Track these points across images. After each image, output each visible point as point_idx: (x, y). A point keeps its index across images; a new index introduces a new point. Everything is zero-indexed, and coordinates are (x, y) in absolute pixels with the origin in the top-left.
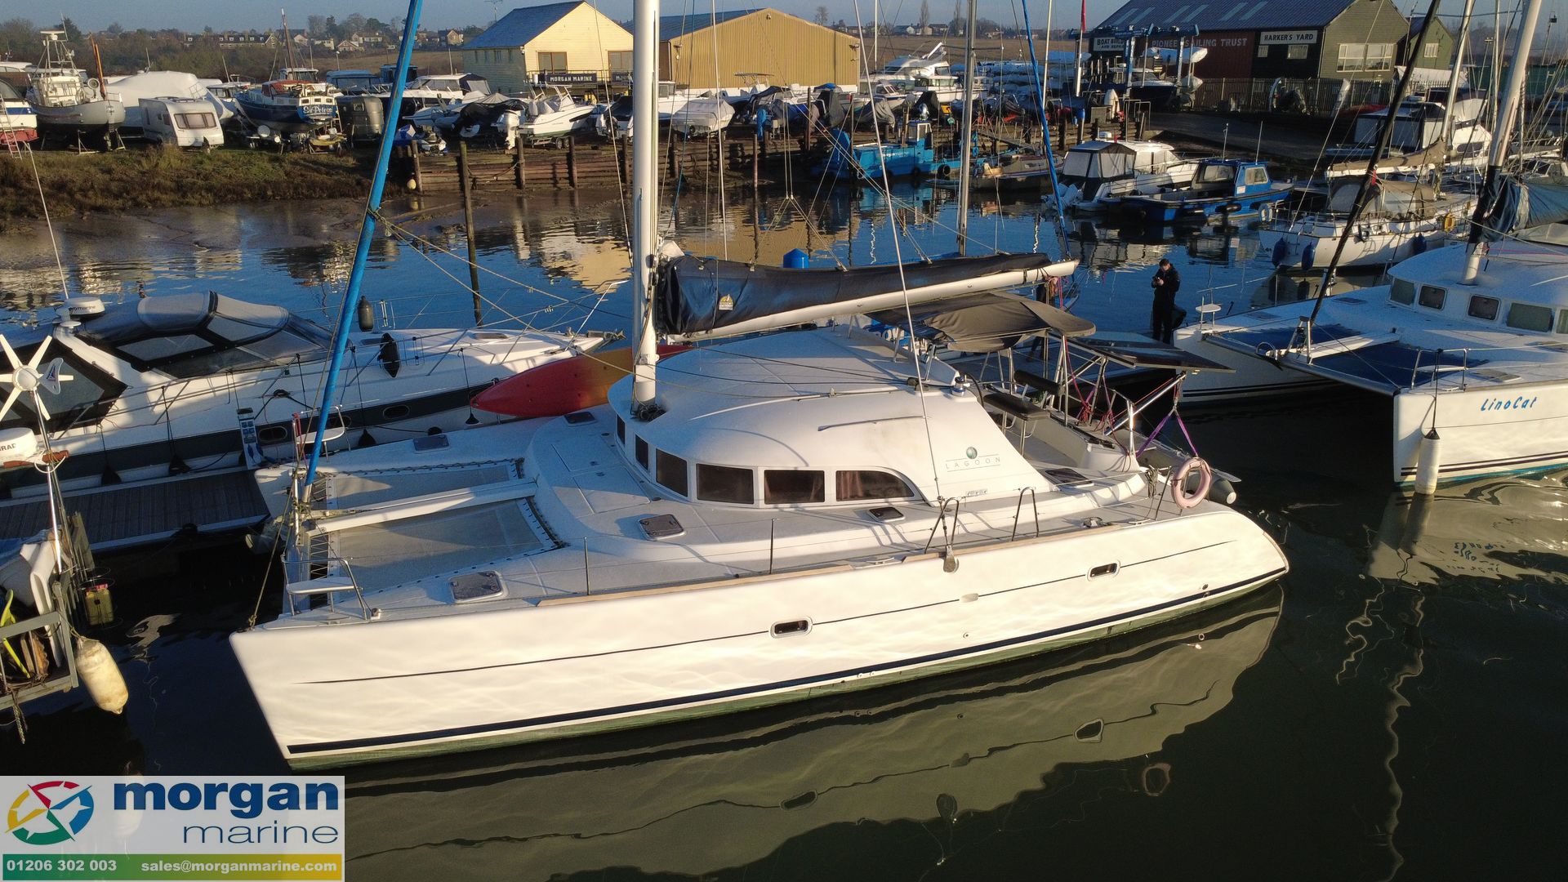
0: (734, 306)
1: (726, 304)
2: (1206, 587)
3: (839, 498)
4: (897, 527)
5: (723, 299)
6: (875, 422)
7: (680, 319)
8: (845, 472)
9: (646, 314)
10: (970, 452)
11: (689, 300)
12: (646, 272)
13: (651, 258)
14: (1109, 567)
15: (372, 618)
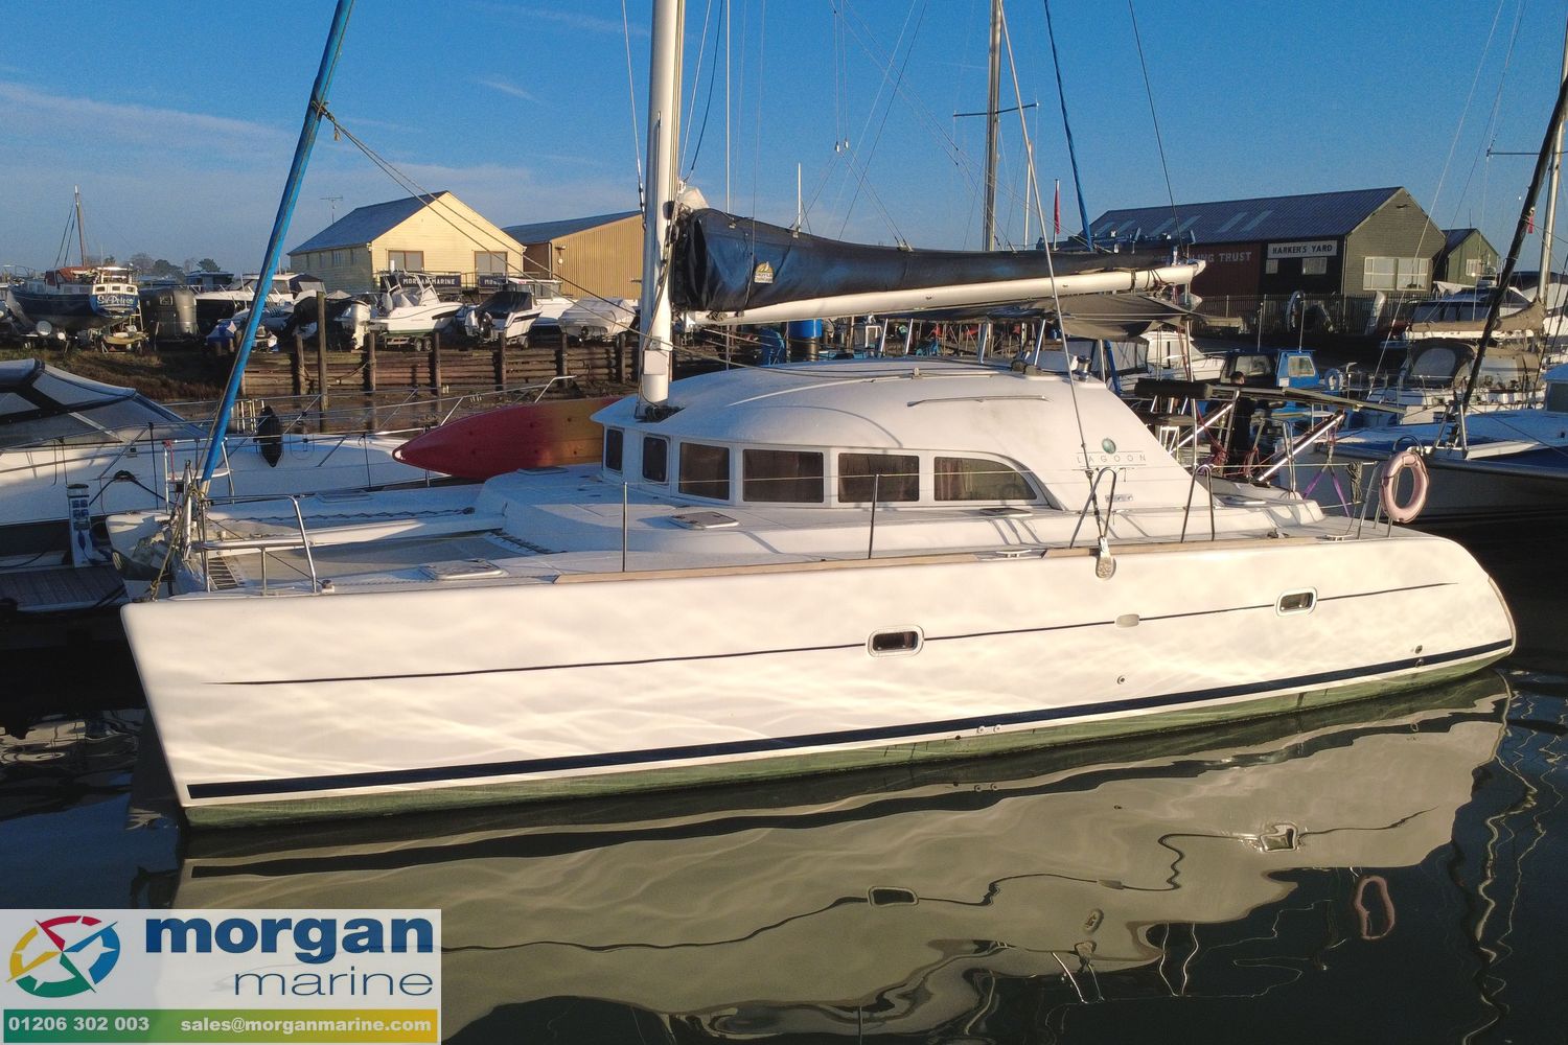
0: (775, 277)
1: (764, 275)
2: (1419, 649)
3: (937, 498)
4: (1026, 522)
5: (760, 267)
6: (979, 400)
7: (706, 288)
8: (946, 459)
9: (661, 282)
10: (1107, 444)
11: (718, 265)
12: (663, 224)
13: (670, 207)
14: (1303, 598)
15: (325, 591)
